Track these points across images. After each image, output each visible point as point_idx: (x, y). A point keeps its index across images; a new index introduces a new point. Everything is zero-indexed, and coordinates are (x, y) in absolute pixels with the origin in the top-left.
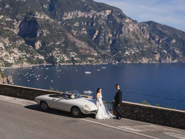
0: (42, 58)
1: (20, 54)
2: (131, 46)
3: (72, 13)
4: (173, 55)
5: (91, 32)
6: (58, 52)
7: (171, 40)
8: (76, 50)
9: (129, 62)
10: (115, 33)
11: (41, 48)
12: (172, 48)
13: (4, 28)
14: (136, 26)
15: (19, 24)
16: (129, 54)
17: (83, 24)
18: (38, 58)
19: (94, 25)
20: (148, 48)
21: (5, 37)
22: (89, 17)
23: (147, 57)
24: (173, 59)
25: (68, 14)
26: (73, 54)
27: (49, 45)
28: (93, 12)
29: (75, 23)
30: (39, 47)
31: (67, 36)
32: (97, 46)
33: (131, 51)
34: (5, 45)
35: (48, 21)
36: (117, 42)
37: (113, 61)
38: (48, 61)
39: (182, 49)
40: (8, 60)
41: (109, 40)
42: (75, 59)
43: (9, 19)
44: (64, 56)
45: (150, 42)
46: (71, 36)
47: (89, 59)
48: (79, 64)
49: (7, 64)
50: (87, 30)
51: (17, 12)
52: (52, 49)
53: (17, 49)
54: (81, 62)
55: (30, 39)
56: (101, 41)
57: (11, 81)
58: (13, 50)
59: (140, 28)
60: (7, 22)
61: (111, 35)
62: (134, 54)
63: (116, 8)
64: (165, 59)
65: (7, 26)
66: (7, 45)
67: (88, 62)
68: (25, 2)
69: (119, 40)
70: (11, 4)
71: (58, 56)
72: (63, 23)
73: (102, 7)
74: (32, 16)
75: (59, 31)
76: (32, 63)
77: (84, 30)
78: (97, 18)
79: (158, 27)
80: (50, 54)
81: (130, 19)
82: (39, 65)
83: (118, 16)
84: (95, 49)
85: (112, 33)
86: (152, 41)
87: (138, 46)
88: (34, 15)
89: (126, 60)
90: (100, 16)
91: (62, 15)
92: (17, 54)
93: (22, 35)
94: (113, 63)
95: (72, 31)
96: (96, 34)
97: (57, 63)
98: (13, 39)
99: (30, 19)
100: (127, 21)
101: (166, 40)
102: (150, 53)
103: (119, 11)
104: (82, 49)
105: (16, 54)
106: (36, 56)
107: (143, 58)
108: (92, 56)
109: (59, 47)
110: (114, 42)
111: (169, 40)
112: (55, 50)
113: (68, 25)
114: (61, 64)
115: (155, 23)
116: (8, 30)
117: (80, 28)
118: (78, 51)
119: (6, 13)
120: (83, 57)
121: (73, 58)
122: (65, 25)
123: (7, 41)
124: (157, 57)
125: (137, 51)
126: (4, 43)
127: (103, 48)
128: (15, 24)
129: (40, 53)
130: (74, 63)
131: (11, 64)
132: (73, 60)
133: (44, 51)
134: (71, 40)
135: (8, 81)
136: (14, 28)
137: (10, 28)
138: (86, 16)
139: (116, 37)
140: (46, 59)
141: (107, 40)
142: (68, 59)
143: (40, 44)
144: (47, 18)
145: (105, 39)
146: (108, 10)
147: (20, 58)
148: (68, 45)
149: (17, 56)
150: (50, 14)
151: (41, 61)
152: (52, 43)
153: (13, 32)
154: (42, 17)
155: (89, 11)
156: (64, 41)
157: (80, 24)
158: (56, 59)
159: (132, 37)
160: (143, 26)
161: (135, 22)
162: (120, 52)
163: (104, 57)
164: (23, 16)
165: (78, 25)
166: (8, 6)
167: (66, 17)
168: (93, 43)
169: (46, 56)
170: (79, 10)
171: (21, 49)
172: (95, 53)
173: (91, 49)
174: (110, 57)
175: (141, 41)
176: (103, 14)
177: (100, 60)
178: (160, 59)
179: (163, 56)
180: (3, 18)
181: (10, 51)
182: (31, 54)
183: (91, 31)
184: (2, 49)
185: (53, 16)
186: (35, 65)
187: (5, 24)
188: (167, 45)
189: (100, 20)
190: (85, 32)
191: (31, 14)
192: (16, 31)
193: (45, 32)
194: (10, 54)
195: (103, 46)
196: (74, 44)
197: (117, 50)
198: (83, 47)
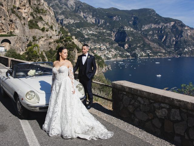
0: (129, 54)
1: (116, 52)
2: (189, 45)
3: (148, 25)
5: (161, 37)
6: (139, 50)
8: (150, 49)
9: (187, 56)
10: (177, 37)
11: (128, 48)
13: (106, 37)
15: (115, 34)
16: (187, 51)
17: (155, 32)
18: (126, 54)
19: (163, 32)
21: (106, 42)
22: (159, 27)
25: (145, 26)
26: (148, 52)
27: (133, 46)
28: (162, 24)
29: (150, 31)
30: (127, 48)
31: (144, 40)
32: (164, 46)
33: (189, 49)
34: (107, 47)
35: (132, 31)
36: (179, 43)
37: (176, 55)
38: (132, 56)
40: (109, 56)
41: (173, 42)
42: (150, 54)
43: (109, 32)
44: (142, 53)
46: (147, 40)
47: (159, 54)
48: (152, 57)
49: (108, 58)
50: (158, 36)
51: (113, 27)
52: (135, 49)
53: (113, 49)
54: (154, 57)
55: (121, 43)
56: (167, 42)
57: (110, 68)
58: (111, 50)
60: (108, 33)
61: (175, 39)
62: (191, 51)
63: (178, 20)
65: (108, 36)
66: (108, 47)
67: (159, 56)
68: (119, 21)
69: (180, 41)
70: (110, 23)
71: (139, 53)
72: (142, 32)
73: (168, 20)
74: (123, 29)
75: (140, 37)
76: (123, 58)
77: (156, 36)
78: (165, 28)
80: (134, 52)
81: (188, 27)
82: (127, 58)
83: (179, 25)
84: (163, 48)
85: (175, 37)
88: (124, 28)
89: (185, 55)
90: (167, 26)
91: (141, 27)
92: (114, 52)
93: (117, 41)
94: (176, 57)
95: (148, 37)
96: (164, 38)
97: (138, 57)
98: (111, 43)
99: (121, 31)
100: (186, 28)
103: (180, 22)
104: (154, 48)
105: (113, 52)
108: (161, 52)
109: (139, 47)
110: (176, 42)
112: (137, 49)
113: (145, 33)
114: (141, 58)
116: (108, 38)
117: (153, 35)
118: (152, 49)
119: (107, 28)
120: (155, 53)
121: (148, 54)
122: (144, 33)
123: (108, 45)
126: (106, 46)
127: (169, 47)
128: (112, 34)
129: (127, 51)
130: (149, 57)
131: (111, 58)
132: (148, 55)
133: (130, 49)
134: (147, 43)
135: (108, 68)
136: (112, 37)
137: (110, 37)
138: (157, 27)
139: (178, 39)
140: (131, 55)
141: (171, 42)
142: (145, 55)
143: (128, 46)
144: (132, 29)
145: (170, 41)
146: (172, 22)
147: (115, 54)
148: (145, 46)
149: (114, 54)
150: (134, 27)
151: (128, 56)
152: (135, 45)
153: (111, 39)
154: (129, 29)
155: (159, 24)
156: (143, 44)
157: (153, 32)
158: (138, 55)
159: (190, 39)
161: (192, 29)
162: (181, 49)
163: (170, 53)
164: (117, 29)
165: (152, 33)
166: (108, 24)
167: (144, 28)
168: (162, 44)
169: (131, 53)
170: (152, 23)
171: (116, 49)
172: (163, 50)
173: (161, 48)
174: (174, 53)
176: (169, 25)
177: (167, 55)
180: (105, 31)
182: (122, 52)
184: (105, 49)
185: (135, 28)
186: (124, 59)
187: (106, 35)
189: (167, 29)
190: (157, 37)
191: (122, 28)
192: (113, 39)
193: (131, 38)
194: (109, 52)
195: (169, 46)
196: (149, 45)
197: (179, 48)
198: (155, 47)
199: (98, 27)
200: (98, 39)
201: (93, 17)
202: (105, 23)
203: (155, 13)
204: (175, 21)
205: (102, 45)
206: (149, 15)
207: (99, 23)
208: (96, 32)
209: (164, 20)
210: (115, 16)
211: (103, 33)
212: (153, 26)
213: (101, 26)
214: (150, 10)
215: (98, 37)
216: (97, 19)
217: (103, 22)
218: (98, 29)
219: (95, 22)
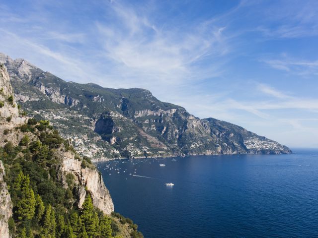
0: (117, 152)
1: (98, 149)
2: (196, 140)
4: (232, 148)
5: (160, 129)
6: (132, 146)
7: (229, 134)
8: (148, 144)
9: (195, 155)
10: (181, 128)
11: (116, 143)
12: (231, 141)
13: (83, 126)
14: (199, 123)
15: (96, 122)
16: (194, 147)
17: (152, 121)
18: (114, 152)
19: (162, 122)
20: (211, 141)
21: (83, 134)
22: (158, 115)
23: (211, 150)
24: (233, 151)
25: (139, 112)
26: (145, 149)
27: (124, 140)
28: (161, 110)
29: (146, 119)
30: (114, 142)
31: (139, 132)
32: (166, 141)
33: (196, 145)
34: (84, 141)
35: (122, 119)
36: (183, 137)
37: (181, 154)
38: (123, 155)
39: (239, 142)
40: (87, 155)
41: (176, 135)
42: (148, 152)
43: (87, 118)
44: (137, 150)
45: (212, 136)
46: (143, 132)
47: (160, 152)
48: (151, 157)
50: (156, 127)
51: (93, 111)
52: (126, 144)
53: (95, 145)
54: (153, 156)
55: (106, 135)
56: (168, 136)
58: (91, 146)
59: (202, 124)
60: (85, 120)
61: (177, 131)
62: (199, 147)
63: (181, 107)
64: (226, 150)
65: (85, 124)
66: (86, 141)
67: (159, 155)
68: (101, 103)
69: (185, 135)
70: (88, 105)
71: (132, 151)
72: (135, 121)
73: (168, 106)
74: (107, 115)
75: (132, 128)
76: (109, 158)
77: (154, 127)
78: (165, 116)
79: (217, 123)
80: (125, 149)
81: (193, 116)
82: (115, 159)
83: (182, 114)
85: (179, 129)
86: (214, 135)
87: (202, 140)
88: (109, 114)
89: (192, 153)
90: (167, 114)
91: (134, 114)
92: (96, 149)
93: (99, 131)
95: (144, 127)
96: (164, 130)
97: (131, 157)
98: (91, 136)
99: (106, 117)
100: (191, 118)
101: (225, 134)
102: (213, 146)
103: (183, 109)
104: (153, 143)
105: (94, 149)
106: (112, 151)
107: (207, 151)
108: (162, 150)
109: (132, 141)
110: (180, 136)
111: (228, 134)
112: (129, 145)
113: (139, 122)
114: (135, 158)
115: (215, 119)
116: (86, 128)
117: (149, 125)
118: (150, 145)
119: (84, 112)
120: (155, 151)
121: (145, 152)
122: (137, 122)
123: (85, 137)
124: (219, 149)
125: (201, 144)
126: (83, 139)
127: (171, 142)
128: (92, 122)
129: (115, 148)
130: (146, 157)
132: (145, 153)
133: (120, 145)
134: (143, 135)
136: (91, 126)
137: (88, 125)
138: (155, 114)
139: (181, 132)
140: (121, 154)
141: (174, 135)
142: (141, 153)
143: (116, 140)
144: (121, 116)
145: (172, 134)
146: (174, 108)
147: (98, 153)
148: (140, 140)
149: (95, 151)
150: (123, 113)
151: (116, 156)
152: (126, 139)
153: (90, 129)
154: (117, 116)
155: (157, 110)
156: (137, 137)
157: (150, 121)
158: (130, 153)
159: (197, 132)
160: (205, 122)
161: (197, 119)
162: (186, 145)
163: (173, 150)
164: (99, 115)
165: (148, 122)
166: (85, 107)
167: (137, 115)
168: (163, 138)
169: (121, 151)
170: (148, 109)
171: (98, 144)
172: (165, 146)
173: (161, 143)
174: (178, 150)
175: (204, 135)
176: (169, 112)
177: (169, 153)
178: (221, 151)
179: (224, 148)
180: (81, 117)
181: (89, 146)
182: (107, 149)
183: (159, 127)
184: (81, 145)
185: (126, 115)
186: (111, 159)
187: (83, 122)
188: (226, 139)
189: (167, 117)
191: (106, 113)
192: (93, 129)
193: (120, 129)
194: (88, 149)
195: (171, 140)
196: (146, 139)
197: (183, 144)
198: (154, 141)
199: (70, 109)
200: (71, 129)
201: (61, 93)
202: (81, 105)
203: (151, 95)
204: (177, 107)
205: (76, 138)
206: (143, 98)
207: (70, 104)
208: (67, 117)
209: (163, 105)
210: (96, 96)
211: (78, 119)
212: (150, 113)
213: (74, 108)
214: (144, 92)
215: (70, 125)
216: (67, 97)
217: (78, 103)
218: (69, 113)
219: (64, 102)
